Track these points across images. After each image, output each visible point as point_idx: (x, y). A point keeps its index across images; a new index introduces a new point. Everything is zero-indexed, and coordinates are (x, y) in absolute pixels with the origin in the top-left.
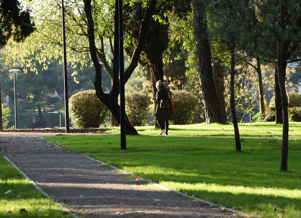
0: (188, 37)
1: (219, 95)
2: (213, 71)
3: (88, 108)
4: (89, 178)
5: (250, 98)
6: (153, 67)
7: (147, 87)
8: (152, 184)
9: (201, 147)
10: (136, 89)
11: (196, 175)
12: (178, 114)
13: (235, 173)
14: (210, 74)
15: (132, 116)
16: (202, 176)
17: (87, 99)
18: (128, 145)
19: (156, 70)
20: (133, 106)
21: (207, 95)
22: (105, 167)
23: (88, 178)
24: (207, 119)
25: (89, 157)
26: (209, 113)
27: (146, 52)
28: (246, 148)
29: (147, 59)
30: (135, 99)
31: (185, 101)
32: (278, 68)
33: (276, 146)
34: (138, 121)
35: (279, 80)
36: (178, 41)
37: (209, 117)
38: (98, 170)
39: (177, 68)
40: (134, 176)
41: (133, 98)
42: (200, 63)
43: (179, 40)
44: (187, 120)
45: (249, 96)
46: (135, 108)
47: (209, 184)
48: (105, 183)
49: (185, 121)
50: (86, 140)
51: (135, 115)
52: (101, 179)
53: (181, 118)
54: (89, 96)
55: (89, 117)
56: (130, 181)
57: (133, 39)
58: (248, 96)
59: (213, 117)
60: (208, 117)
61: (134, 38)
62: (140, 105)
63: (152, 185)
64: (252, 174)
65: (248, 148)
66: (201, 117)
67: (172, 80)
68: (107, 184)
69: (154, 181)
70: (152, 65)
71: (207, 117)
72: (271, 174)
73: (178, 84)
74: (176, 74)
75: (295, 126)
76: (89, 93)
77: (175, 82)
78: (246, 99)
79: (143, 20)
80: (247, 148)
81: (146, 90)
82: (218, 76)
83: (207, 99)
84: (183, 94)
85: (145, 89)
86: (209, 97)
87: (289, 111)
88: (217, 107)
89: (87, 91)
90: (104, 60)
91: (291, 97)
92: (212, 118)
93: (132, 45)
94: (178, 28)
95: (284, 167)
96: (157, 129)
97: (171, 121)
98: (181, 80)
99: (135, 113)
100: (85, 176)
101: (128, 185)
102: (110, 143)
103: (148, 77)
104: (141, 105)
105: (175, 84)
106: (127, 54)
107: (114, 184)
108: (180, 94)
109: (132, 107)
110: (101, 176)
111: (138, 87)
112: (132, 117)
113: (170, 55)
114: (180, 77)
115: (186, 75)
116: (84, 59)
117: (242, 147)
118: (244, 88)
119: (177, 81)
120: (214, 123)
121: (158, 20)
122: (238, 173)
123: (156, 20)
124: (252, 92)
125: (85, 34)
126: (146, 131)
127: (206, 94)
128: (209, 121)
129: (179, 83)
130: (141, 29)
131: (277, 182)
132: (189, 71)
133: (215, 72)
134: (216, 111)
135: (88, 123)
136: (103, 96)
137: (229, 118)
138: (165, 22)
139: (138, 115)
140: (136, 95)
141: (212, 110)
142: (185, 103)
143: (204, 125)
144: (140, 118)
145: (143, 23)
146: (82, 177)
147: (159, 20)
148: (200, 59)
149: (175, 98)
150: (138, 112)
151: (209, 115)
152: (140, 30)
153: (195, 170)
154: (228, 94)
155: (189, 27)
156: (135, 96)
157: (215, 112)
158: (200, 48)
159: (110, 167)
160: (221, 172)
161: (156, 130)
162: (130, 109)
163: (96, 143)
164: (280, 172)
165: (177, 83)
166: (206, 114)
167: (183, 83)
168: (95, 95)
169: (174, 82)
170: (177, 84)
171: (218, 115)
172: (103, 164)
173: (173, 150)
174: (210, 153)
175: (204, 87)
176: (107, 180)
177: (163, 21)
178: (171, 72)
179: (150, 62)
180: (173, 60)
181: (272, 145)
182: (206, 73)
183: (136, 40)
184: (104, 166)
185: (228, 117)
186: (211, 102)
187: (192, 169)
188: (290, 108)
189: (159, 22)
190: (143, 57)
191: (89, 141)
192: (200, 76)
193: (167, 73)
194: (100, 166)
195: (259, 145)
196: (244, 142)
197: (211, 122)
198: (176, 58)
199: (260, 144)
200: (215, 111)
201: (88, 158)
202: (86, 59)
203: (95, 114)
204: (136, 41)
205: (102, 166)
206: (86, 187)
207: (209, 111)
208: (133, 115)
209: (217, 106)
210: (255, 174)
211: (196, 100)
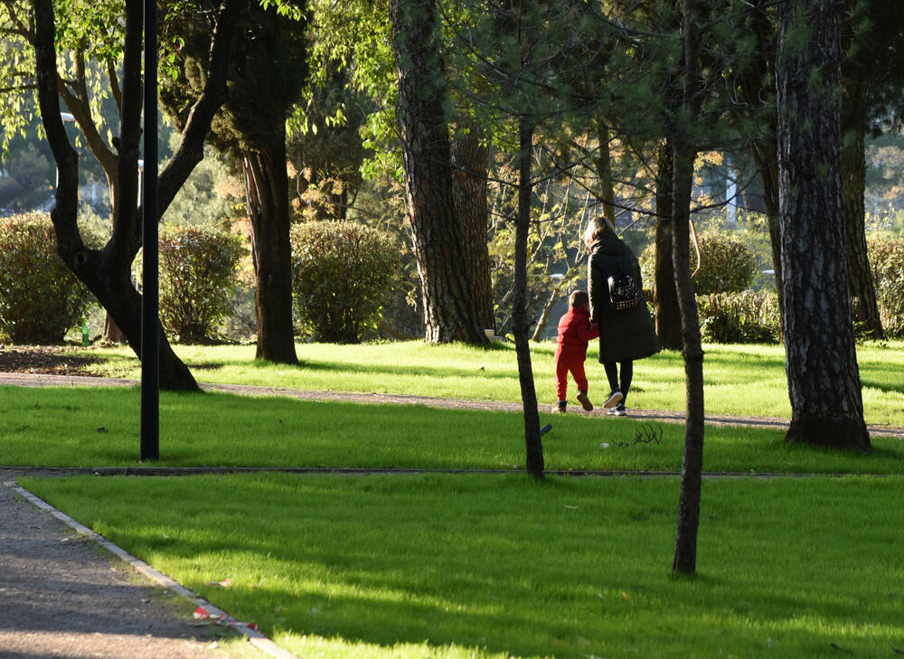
0: (372, 52)
1: (473, 238)
2: (453, 157)
3: (25, 274)
4: (34, 604)
5: (571, 245)
6: (253, 157)
7: (230, 198)
8: (248, 640)
9: (411, 453)
10: (190, 197)
11: (396, 596)
12: (333, 300)
13: (525, 584)
14: (444, 180)
15: (177, 302)
16: (416, 600)
17: (22, 245)
18: (166, 443)
19: (264, 169)
20: (182, 268)
21: (431, 251)
22: (88, 550)
23: (30, 602)
24: (429, 327)
25: (33, 499)
26: (439, 309)
27: (233, 108)
28: (559, 462)
29: (232, 130)
30: (189, 248)
31: (356, 258)
32: (674, 239)
33: (657, 453)
34: (197, 321)
35: (676, 275)
36: (338, 62)
37: (438, 323)
38: (63, 559)
39: (331, 138)
40: (189, 599)
41: (182, 243)
42: (412, 142)
43: (343, 58)
44: (362, 320)
45: (570, 238)
46: (187, 276)
47: (442, 649)
48: (88, 630)
49: (357, 324)
50: (22, 412)
51: (187, 300)
52: (75, 608)
53: (341, 314)
54: (30, 234)
55: (28, 305)
56: (174, 620)
57: (188, 60)
58: (565, 239)
59: (452, 324)
60: (432, 322)
61: (190, 56)
62: (203, 269)
63: (248, 643)
64: (579, 589)
65: (566, 460)
66: (409, 302)
67: (314, 179)
68: (97, 634)
69: (256, 627)
70: (251, 150)
71: (429, 322)
72: (642, 587)
73: (334, 191)
74: (330, 159)
75: (717, 361)
76: (30, 223)
77: (325, 186)
78: (559, 245)
79: (222, 7)
80: (562, 463)
81: (227, 209)
82: (468, 176)
83: (433, 262)
84: (351, 235)
85: (223, 206)
86: (439, 257)
87: (700, 306)
88: (465, 291)
89: (25, 218)
90: (84, 119)
91: (706, 248)
92: (447, 325)
93: (182, 79)
94: (340, 16)
95: (685, 561)
96: (264, 365)
97: (308, 324)
98: (343, 178)
99: (186, 293)
100: (17, 597)
101: (166, 640)
102: (102, 430)
103: (232, 166)
104: (210, 267)
105: (323, 190)
106: (167, 109)
107: (120, 638)
108: (341, 235)
109: (176, 275)
110: (75, 592)
111: (200, 189)
112: (177, 307)
113: (311, 108)
114: (341, 169)
115: (363, 175)
116: (17, 113)
117: (547, 458)
118: (554, 209)
119: (331, 183)
120: (451, 342)
121: (273, 5)
122: (535, 585)
123: (269, 4)
124: (578, 226)
125: (22, 31)
126: (226, 369)
127: (427, 245)
128: (436, 335)
129: (338, 191)
130: (215, 36)
131: (664, 629)
132: (373, 160)
133: (461, 161)
134: (460, 303)
135: (25, 324)
136: (81, 259)
137: (500, 308)
138: (299, 11)
139: (198, 299)
140: (193, 234)
141: (446, 301)
142: (358, 266)
143: (420, 349)
144: (205, 310)
145: (223, 19)
146: (10, 597)
147: (276, 7)
148: (413, 130)
149: (323, 248)
150: (199, 290)
151: (436, 317)
152: (213, 38)
153: (393, 575)
154: (499, 229)
155: (377, 16)
156: (189, 237)
157: (458, 307)
158: (411, 93)
159: (107, 551)
160: (480, 580)
161: (258, 366)
162: (171, 280)
163: (54, 428)
164: (673, 578)
165: (331, 189)
166: (426, 313)
167: (351, 189)
168: (50, 232)
169: (322, 184)
170: (329, 193)
171: (466, 316)
172: (82, 531)
173: (318, 468)
174: (440, 484)
175: (422, 223)
176: (97, 616)
177: (293, 8)
178: (312, 150)
179: (243, 139)
180: (320, 123)
181: (645, 451)
182: (431, 176)
183: (198, 65)
184: (85, 543)
185: (497, 306)
186: (446, 274)
187: (382, 566)
188: (705, 298)
189: (278, 12)
190: (222, 122)
191: (30, 418)
192: (410, 185)
193: (299, 153)
194: (70, 543)
195: (602, 451)
196: (553, 438)
197: (442, 340)
198: (331, 119)
199: (606, 445)
200: (456, 304)
201: (27, 501)
202: (22, 112)
203: (49, 293)
204: (198, 69)
205: (77, 543)
206: (24, 652)
207: (437, 302)
208: (182, 299)
209: (464, 287)
210: (590, 590)
211: (394, 256)
